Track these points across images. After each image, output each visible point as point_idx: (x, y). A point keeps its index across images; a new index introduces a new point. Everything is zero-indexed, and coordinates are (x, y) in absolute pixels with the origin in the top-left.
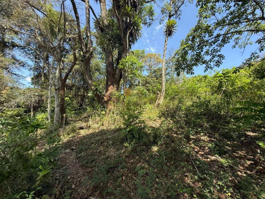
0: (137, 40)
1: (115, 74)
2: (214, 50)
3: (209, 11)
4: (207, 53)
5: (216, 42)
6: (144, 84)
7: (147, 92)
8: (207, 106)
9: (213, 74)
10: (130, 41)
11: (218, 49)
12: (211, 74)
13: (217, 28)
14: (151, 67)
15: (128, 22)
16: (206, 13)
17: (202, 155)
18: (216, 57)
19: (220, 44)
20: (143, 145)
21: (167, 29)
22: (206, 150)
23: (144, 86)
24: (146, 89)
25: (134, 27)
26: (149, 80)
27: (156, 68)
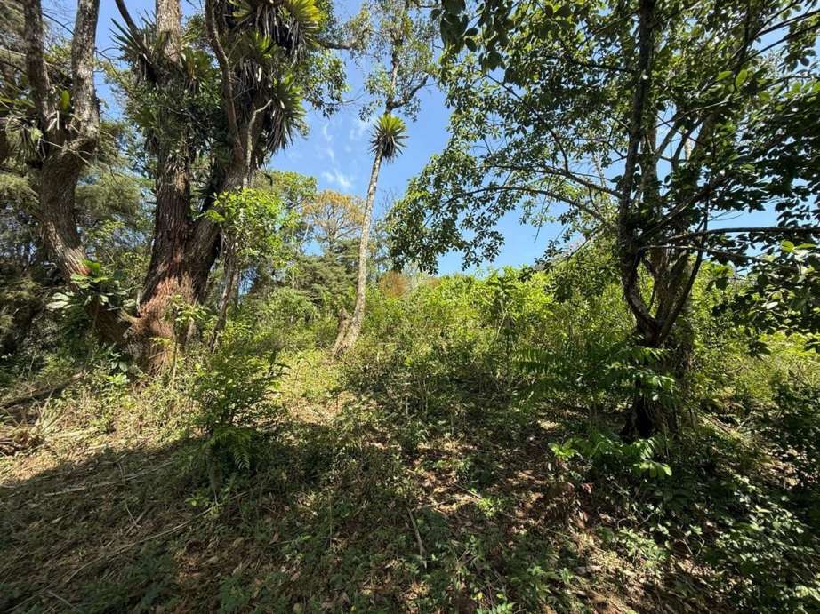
0: (284, 143)
1: (193, 237)
2: (483, 221)
3: (473, 126)
4: (468, 222)
5: (488, 201)
6: (307, 284)
7: (315, 308)
8: (466, 357)
9: (486, 277)
10: (259, 142)
11: (492, 219)
12: (481, 273)
13: (489, 168)
14: (334, 234)
15: (256, 79)
16: (468, 129)
17: (440, 497)
18: (487, 236)
19: (494, 207)
20: (265, 493)
21: (379, 137)
22: (453, 479)
23: (304, 287)
24: (313, 299)
25: (277, 102)
26: (323, 270)
27: (348, 239)
